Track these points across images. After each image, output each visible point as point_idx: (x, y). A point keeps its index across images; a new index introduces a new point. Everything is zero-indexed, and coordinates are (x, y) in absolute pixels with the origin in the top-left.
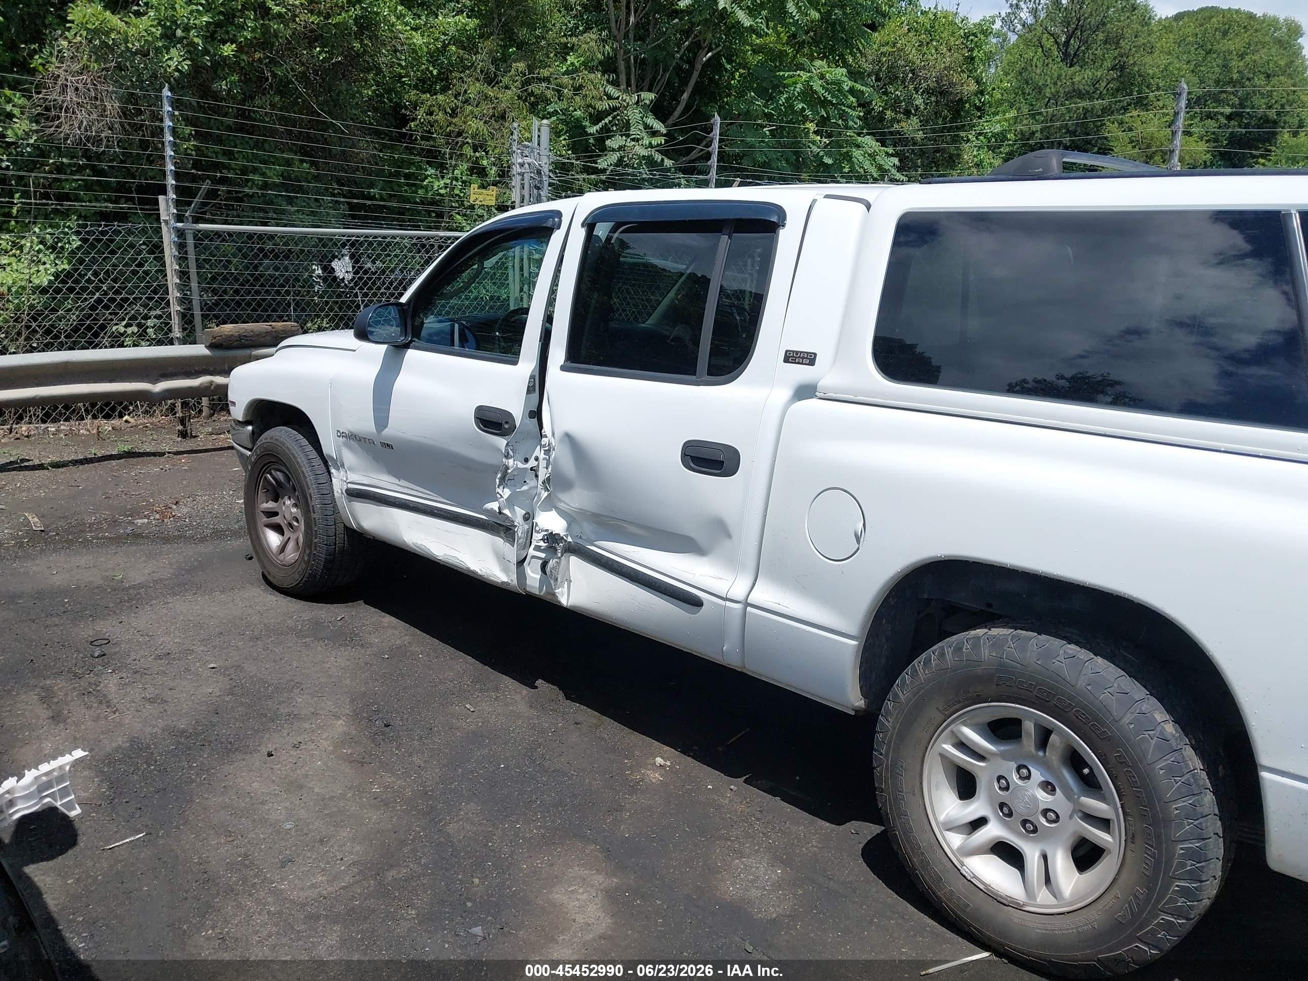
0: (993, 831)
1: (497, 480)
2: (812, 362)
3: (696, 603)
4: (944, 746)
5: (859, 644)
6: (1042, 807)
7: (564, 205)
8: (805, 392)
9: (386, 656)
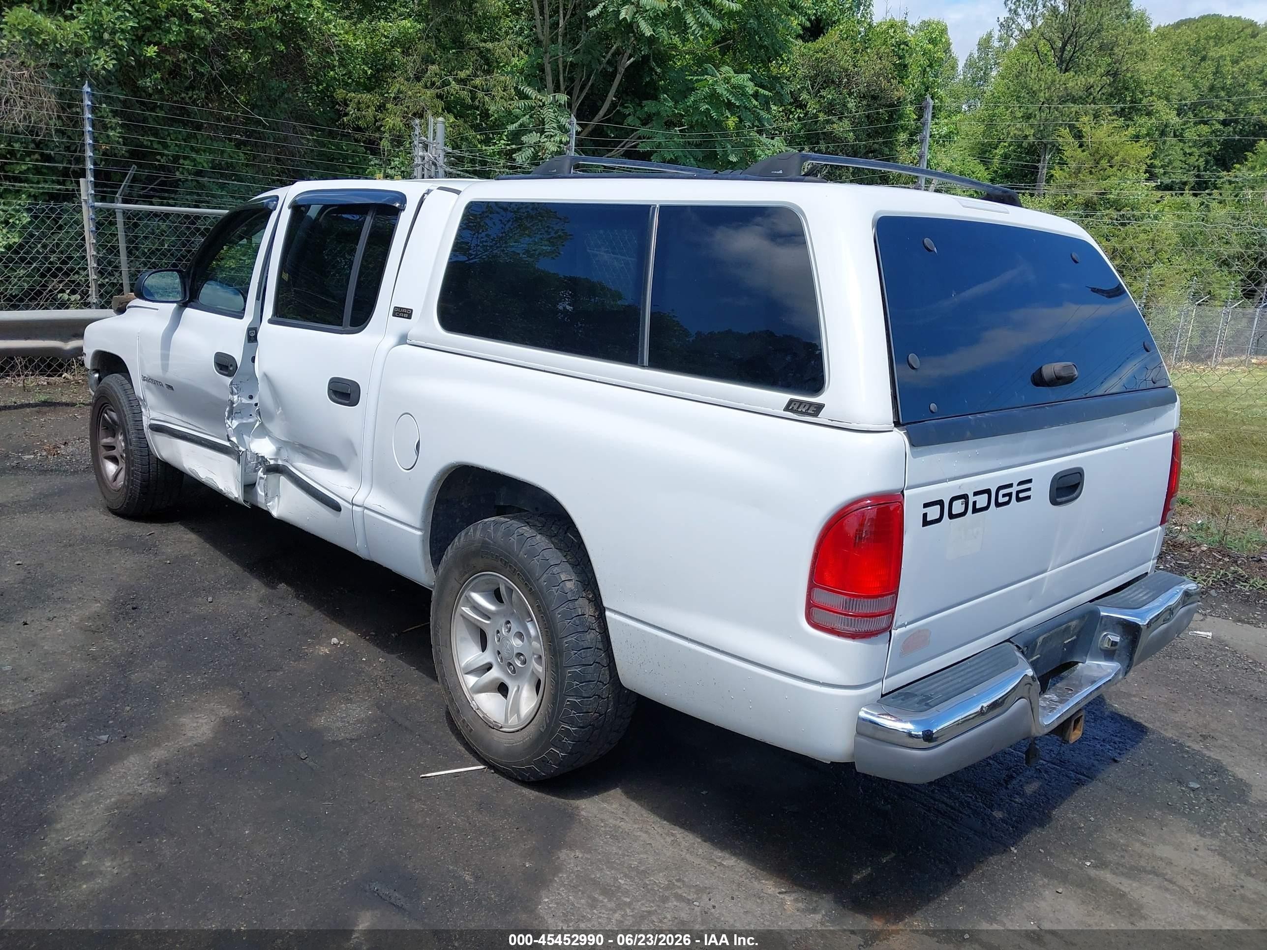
0: (495, 673)
1: (226, 413)
2: (409, 317)
3: (337, 508)
4: (463, 608)
5: (424, 535)
6: (515, 652)
7: (280, 192)
8: (403, 340)
9: (168, 562)
